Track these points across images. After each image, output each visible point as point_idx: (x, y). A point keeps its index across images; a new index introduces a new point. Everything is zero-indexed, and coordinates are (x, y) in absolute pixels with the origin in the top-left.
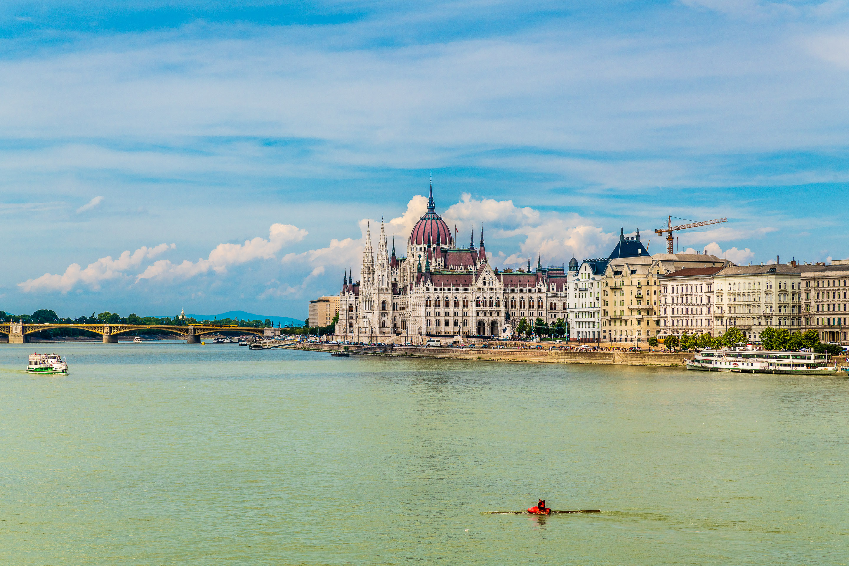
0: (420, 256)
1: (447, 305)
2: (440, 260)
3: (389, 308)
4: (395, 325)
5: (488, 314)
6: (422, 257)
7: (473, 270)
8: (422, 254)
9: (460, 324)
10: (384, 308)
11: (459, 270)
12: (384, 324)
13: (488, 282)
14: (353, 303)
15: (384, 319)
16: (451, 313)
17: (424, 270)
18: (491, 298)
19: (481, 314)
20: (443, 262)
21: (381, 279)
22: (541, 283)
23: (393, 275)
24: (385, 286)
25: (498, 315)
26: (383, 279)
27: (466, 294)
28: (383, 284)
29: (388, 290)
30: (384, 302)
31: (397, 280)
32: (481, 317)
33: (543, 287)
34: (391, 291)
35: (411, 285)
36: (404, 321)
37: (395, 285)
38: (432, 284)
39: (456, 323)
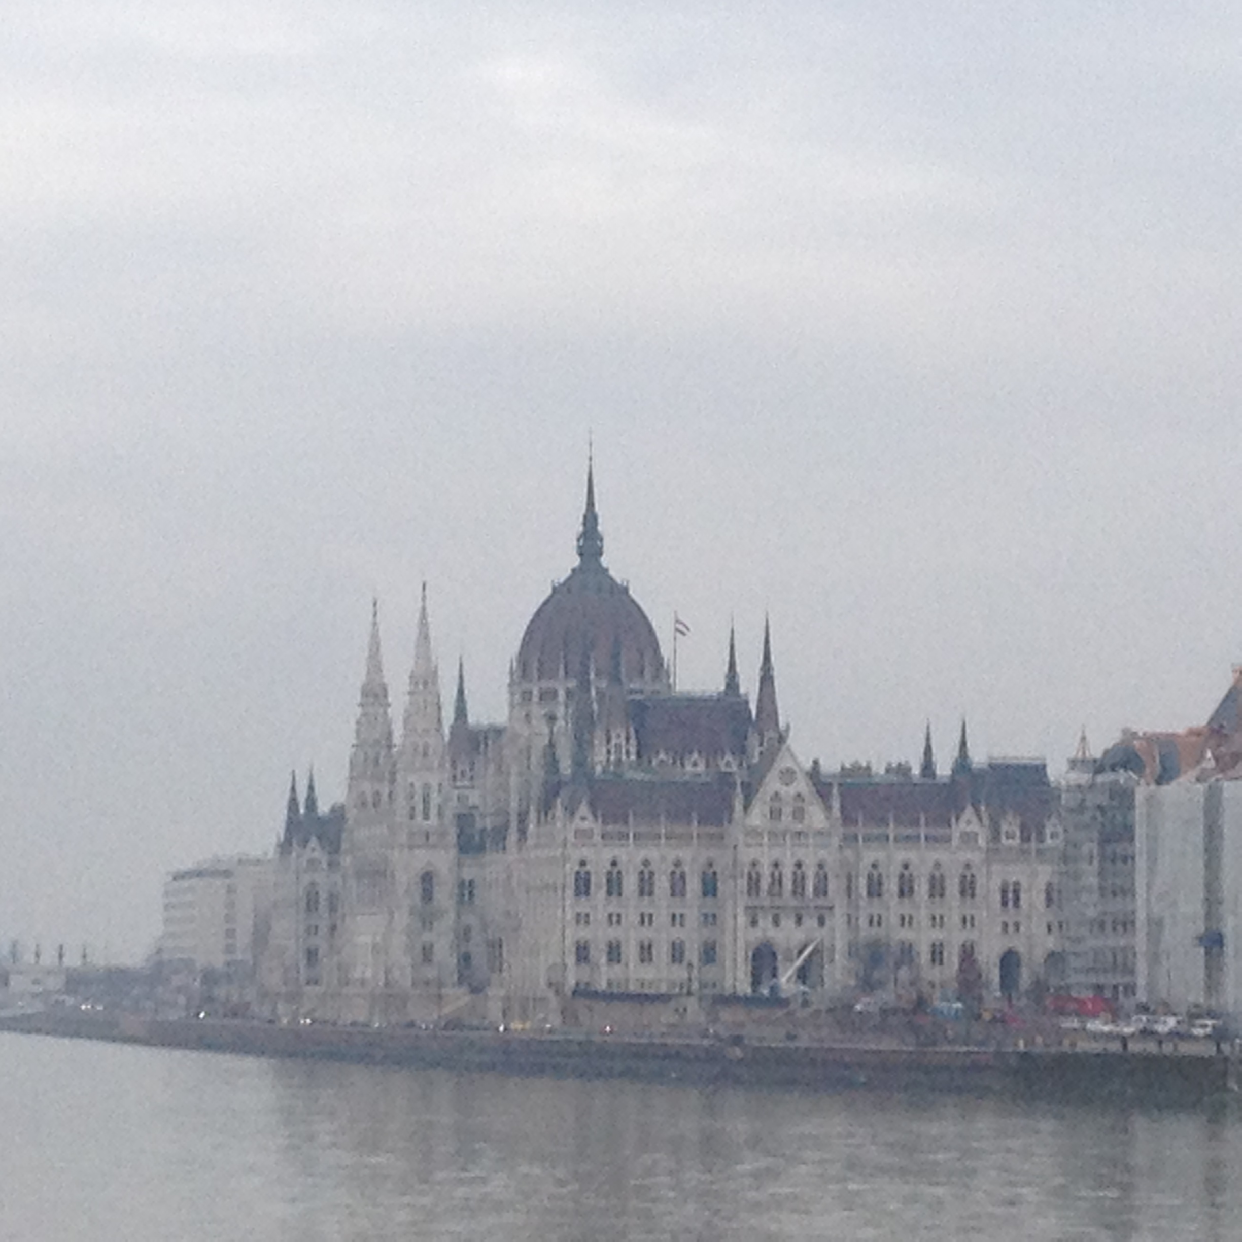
0: (552, 719)
1: (646, 887)
2: (623, 736)
3: (444, 896)
4: (466, 959)
5: (788, 923)
6: (561, 723)
7: (734, 768)
8: (560, 711)
9: (692, 954)
10: (428, 895)
11: (689, 768)
12: (427, 953)
13: (787, 810)
14: (320, 878)
15: (427, 937)
16: (662, 918)
17: (566, 767)
18: (799, 865)
19: (765, 922)
20: (633, 741)
21: (418, 798)
22: (969, 813)
23: (459, 784)
24: (433, 820)
25: (821, 922)
26: (426, 801)
27: (713, 853)
28: (426, 817)
29: (443, 834)
30: (427, 878)
31: (471, 802)
32: (766, 929)
33: (975, 827)
34: (452, 838)
35: (522, 819)
36: (496, 946)
37: (464, 820)
38: (595, 816)
39: (677, 953)
